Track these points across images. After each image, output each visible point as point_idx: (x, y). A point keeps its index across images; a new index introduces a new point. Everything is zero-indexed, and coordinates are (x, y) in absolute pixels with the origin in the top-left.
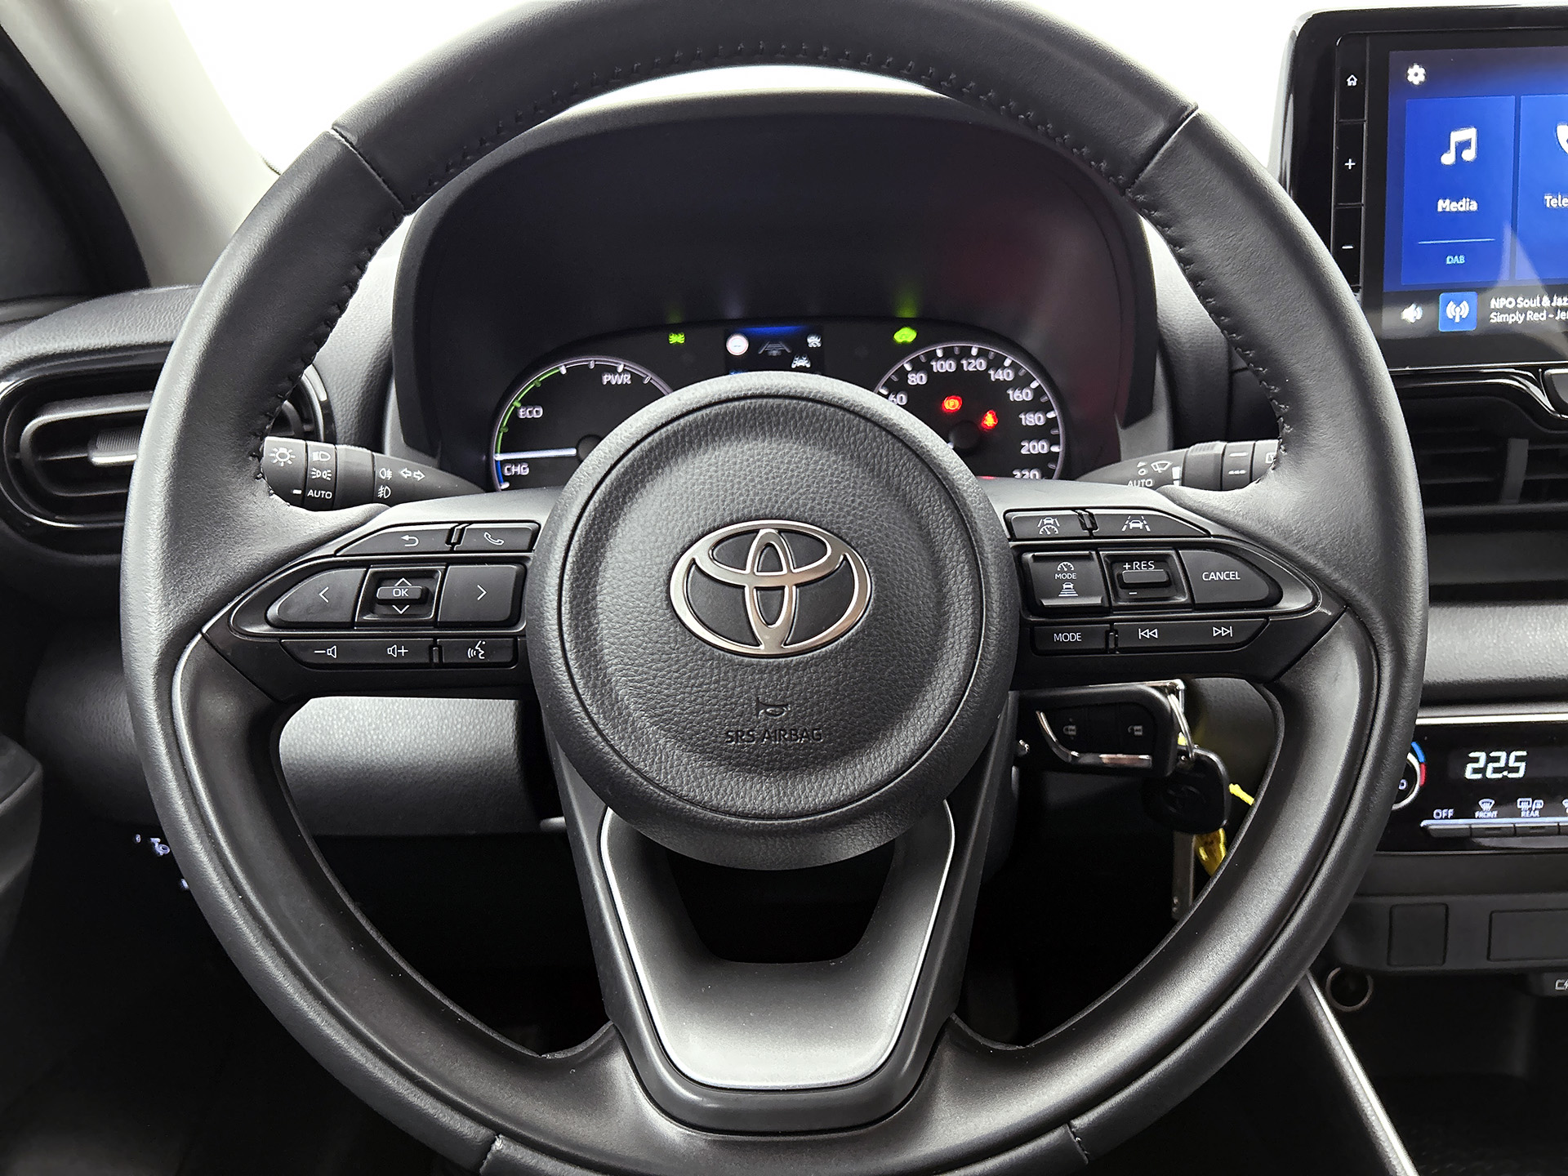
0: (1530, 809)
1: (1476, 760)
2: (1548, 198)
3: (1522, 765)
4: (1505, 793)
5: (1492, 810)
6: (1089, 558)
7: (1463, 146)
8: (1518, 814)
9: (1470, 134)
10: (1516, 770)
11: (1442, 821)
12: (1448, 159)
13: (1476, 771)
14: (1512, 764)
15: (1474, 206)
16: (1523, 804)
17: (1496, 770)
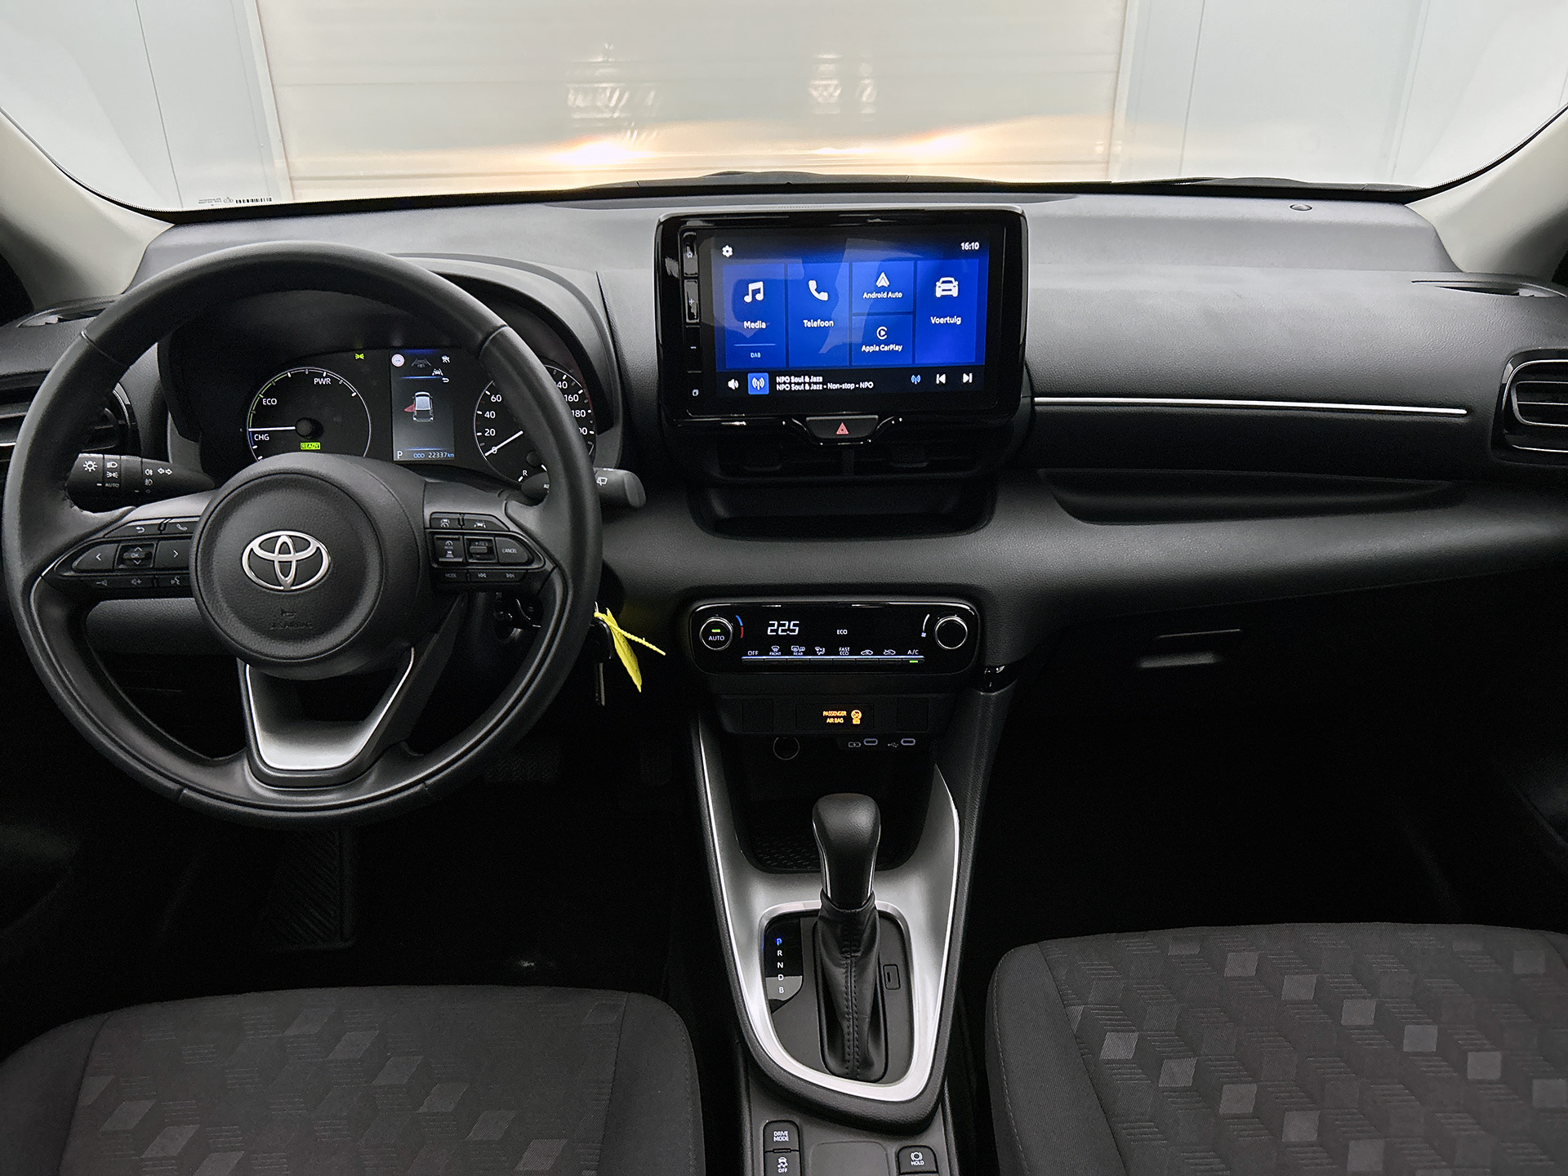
0: (798, 652)
1: (773, 625)
2: (805, 321)
3: (797, 629)
4: (785, 643)
5: (778, 652)
6: (458, 539)
7: (756, 292)
8: (791, 653)
9: (760, 285)
10: (794, 631)
11: (752, 656)
12: (748, 299)
13: (772, 631)
14: (791, 627)
15: (764, 325)
16: (794, 649)
17: (783, 630)
